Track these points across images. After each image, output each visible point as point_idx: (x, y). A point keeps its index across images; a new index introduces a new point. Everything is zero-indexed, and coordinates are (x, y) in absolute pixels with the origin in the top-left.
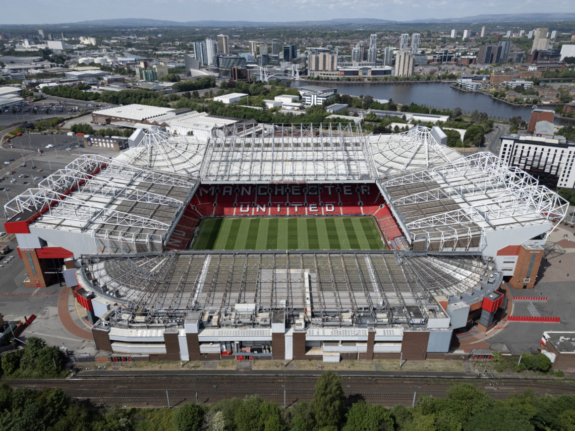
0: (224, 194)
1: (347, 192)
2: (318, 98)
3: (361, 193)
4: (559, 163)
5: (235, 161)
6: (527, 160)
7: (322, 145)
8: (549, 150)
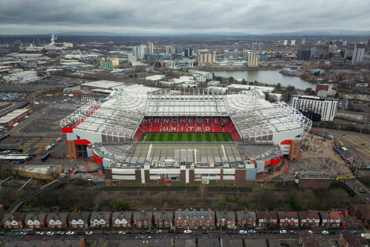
0: (155, 122)
1: (216, 122)
2: (204, 78)
3: (223, 122)
4: (321, 108)
5: (161, 106)
6: (305, 107)
7: (204, 98)
8: (316, 102)
